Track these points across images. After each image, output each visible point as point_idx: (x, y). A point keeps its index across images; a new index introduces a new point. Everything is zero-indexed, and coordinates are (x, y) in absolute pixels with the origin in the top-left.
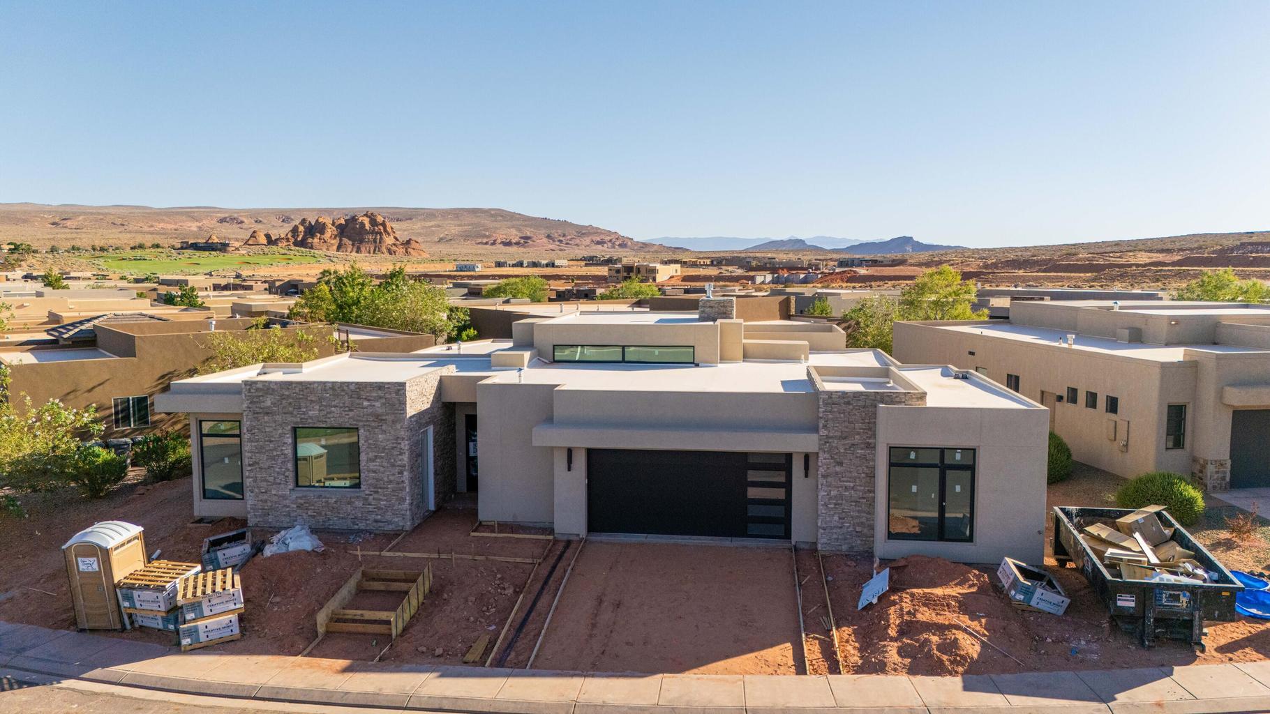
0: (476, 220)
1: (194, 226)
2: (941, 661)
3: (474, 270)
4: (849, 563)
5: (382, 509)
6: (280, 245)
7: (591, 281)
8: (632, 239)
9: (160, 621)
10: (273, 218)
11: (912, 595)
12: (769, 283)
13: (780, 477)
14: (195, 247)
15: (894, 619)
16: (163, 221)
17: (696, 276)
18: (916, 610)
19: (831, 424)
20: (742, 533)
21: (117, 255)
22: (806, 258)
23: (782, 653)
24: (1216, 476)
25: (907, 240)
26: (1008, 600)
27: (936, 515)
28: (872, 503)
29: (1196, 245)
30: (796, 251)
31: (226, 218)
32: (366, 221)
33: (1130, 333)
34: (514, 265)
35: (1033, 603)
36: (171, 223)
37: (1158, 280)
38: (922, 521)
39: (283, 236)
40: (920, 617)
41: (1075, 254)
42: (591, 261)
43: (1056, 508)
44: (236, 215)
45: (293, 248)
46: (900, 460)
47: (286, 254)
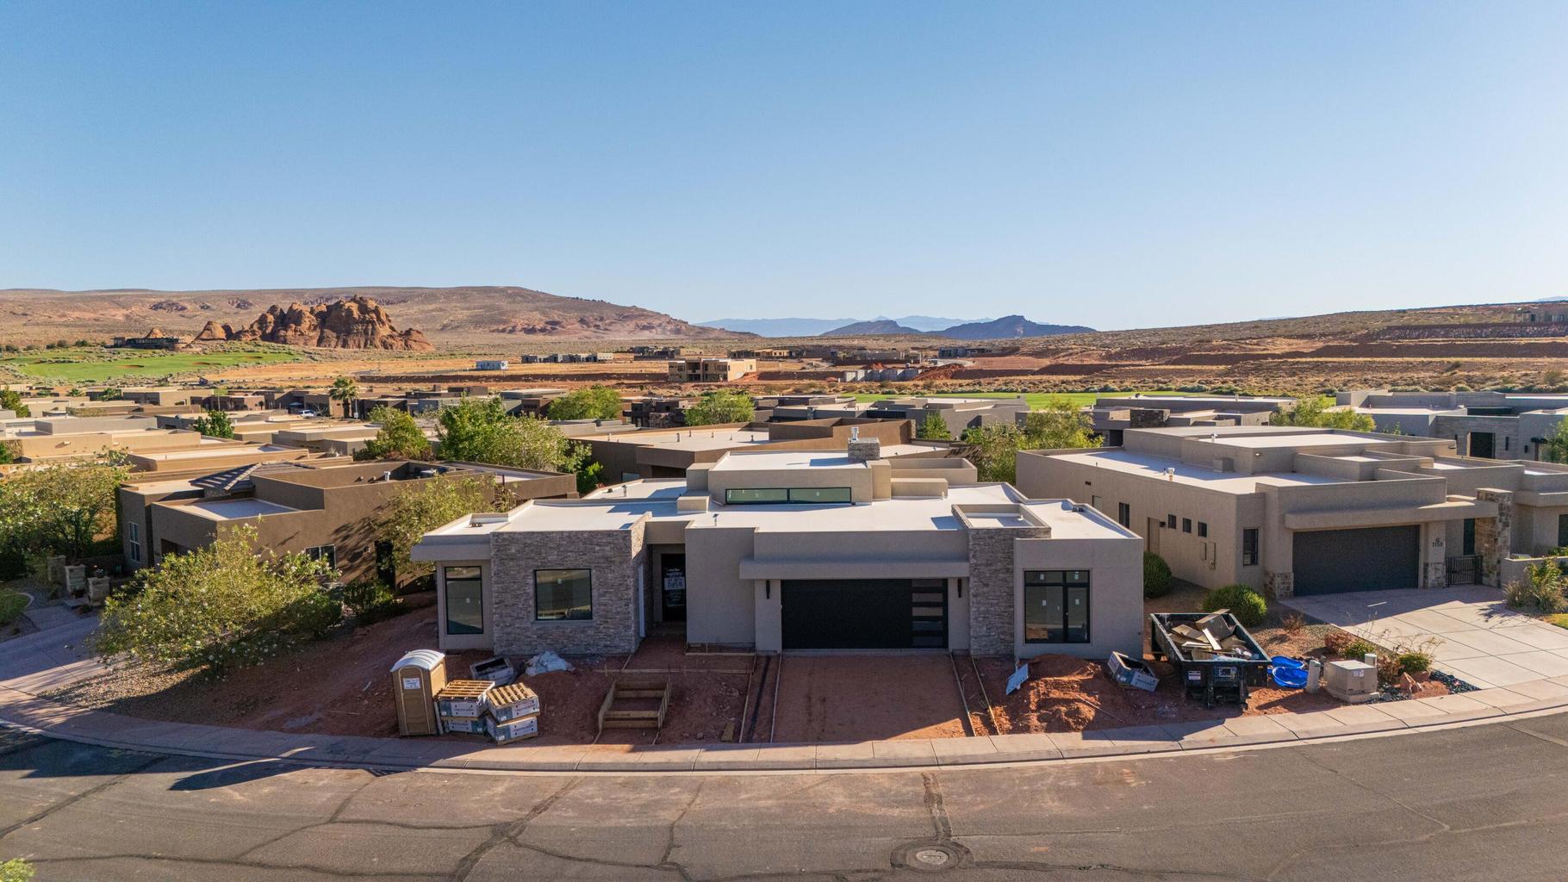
0: (488, 302)
1: (119, 315)
2: (1068, 723)
3: (499, 369)
4: (996, 663)
5: (611, 636)
6: (244, 339)
7: (647, 381)
8: (687, 323)
9: (470, 726)
10: (225, 303)
11: (1046, 682)
12: (862, 380)
13: (938, 598)
14: (133, 344)
15: (1033, 698)
16: (79, 309)
17: (775, 373)
18: (1049, 692)
19: (978, 554)
20: (909, 645)
21: (34, 357)
22: (903, 346)
23: (955, 724)
24: (1282, 586)
25: (1015, 321)
26: (1115, 682)
27: (1061, 627)
28: (1012, 616)
29: (1339, 330)
30: (887, 337)
31: (161, 303)
32: (354, 307)
33: (1223, 464)
34: (545, 361)
35: (1133, 683)
36: (89, 311)
37: (1294, 374)
38: (1049, 631)
39: (247, 328)
40: (1051, 695)
41: (1209, 341)
42: (641, 353)
43: (1152, 615)
44: (174, 300)
45: (261, 343)
46: (1033, 581)
47: (253, 351)
